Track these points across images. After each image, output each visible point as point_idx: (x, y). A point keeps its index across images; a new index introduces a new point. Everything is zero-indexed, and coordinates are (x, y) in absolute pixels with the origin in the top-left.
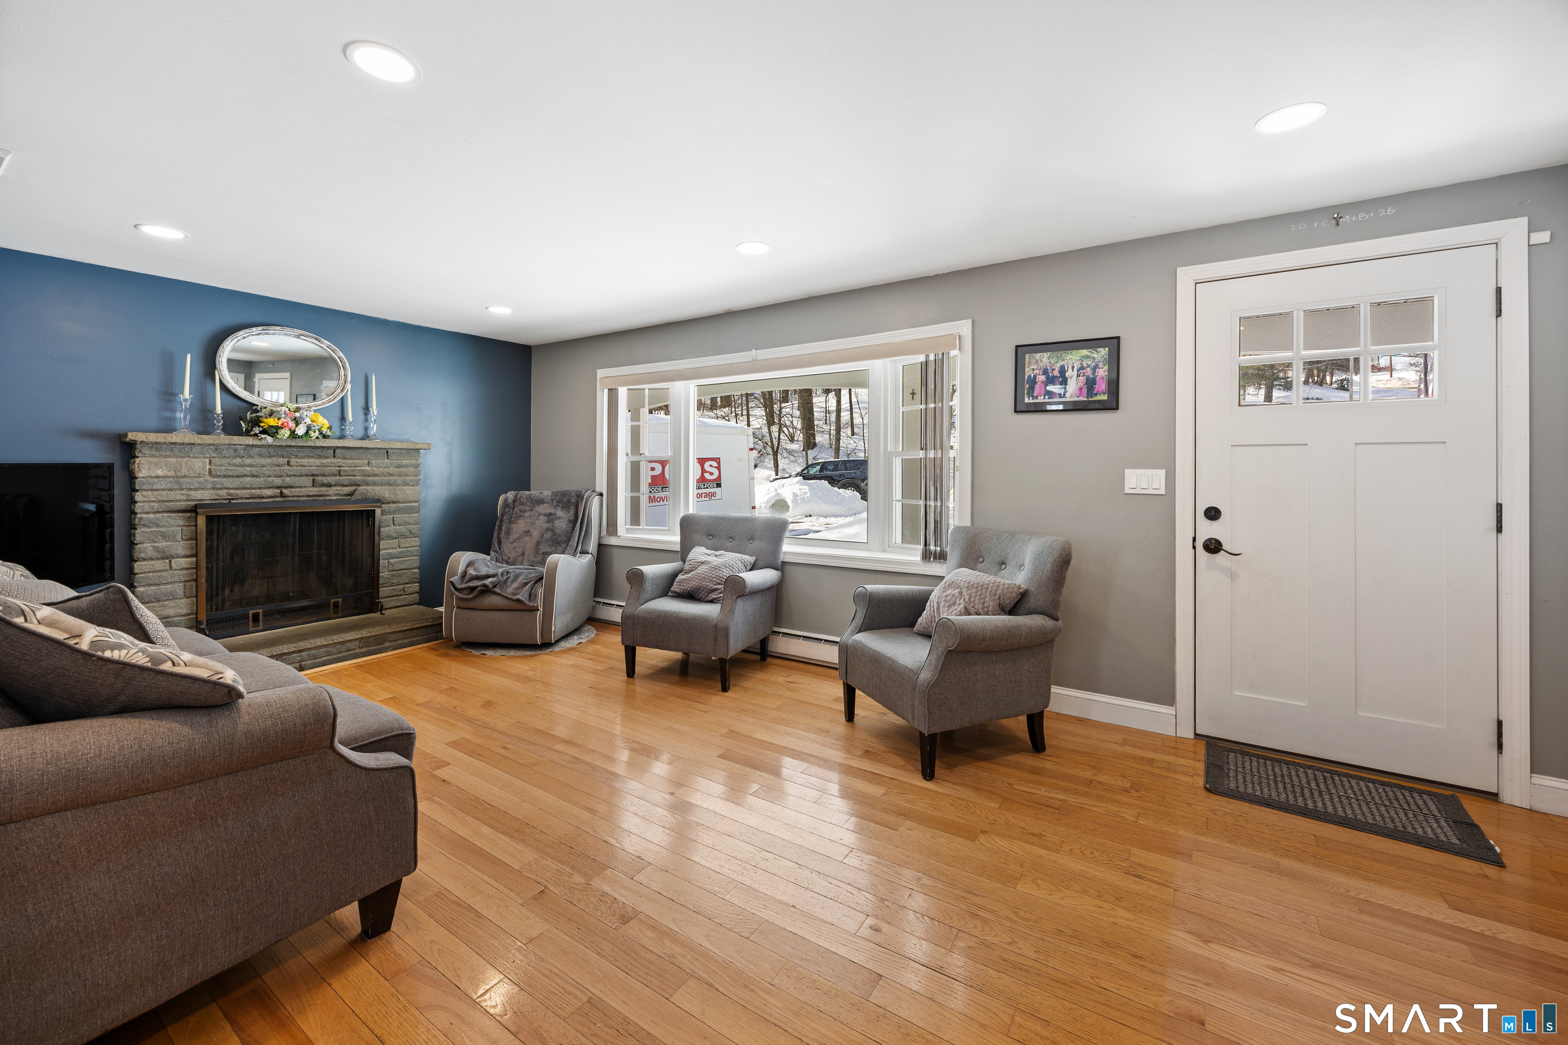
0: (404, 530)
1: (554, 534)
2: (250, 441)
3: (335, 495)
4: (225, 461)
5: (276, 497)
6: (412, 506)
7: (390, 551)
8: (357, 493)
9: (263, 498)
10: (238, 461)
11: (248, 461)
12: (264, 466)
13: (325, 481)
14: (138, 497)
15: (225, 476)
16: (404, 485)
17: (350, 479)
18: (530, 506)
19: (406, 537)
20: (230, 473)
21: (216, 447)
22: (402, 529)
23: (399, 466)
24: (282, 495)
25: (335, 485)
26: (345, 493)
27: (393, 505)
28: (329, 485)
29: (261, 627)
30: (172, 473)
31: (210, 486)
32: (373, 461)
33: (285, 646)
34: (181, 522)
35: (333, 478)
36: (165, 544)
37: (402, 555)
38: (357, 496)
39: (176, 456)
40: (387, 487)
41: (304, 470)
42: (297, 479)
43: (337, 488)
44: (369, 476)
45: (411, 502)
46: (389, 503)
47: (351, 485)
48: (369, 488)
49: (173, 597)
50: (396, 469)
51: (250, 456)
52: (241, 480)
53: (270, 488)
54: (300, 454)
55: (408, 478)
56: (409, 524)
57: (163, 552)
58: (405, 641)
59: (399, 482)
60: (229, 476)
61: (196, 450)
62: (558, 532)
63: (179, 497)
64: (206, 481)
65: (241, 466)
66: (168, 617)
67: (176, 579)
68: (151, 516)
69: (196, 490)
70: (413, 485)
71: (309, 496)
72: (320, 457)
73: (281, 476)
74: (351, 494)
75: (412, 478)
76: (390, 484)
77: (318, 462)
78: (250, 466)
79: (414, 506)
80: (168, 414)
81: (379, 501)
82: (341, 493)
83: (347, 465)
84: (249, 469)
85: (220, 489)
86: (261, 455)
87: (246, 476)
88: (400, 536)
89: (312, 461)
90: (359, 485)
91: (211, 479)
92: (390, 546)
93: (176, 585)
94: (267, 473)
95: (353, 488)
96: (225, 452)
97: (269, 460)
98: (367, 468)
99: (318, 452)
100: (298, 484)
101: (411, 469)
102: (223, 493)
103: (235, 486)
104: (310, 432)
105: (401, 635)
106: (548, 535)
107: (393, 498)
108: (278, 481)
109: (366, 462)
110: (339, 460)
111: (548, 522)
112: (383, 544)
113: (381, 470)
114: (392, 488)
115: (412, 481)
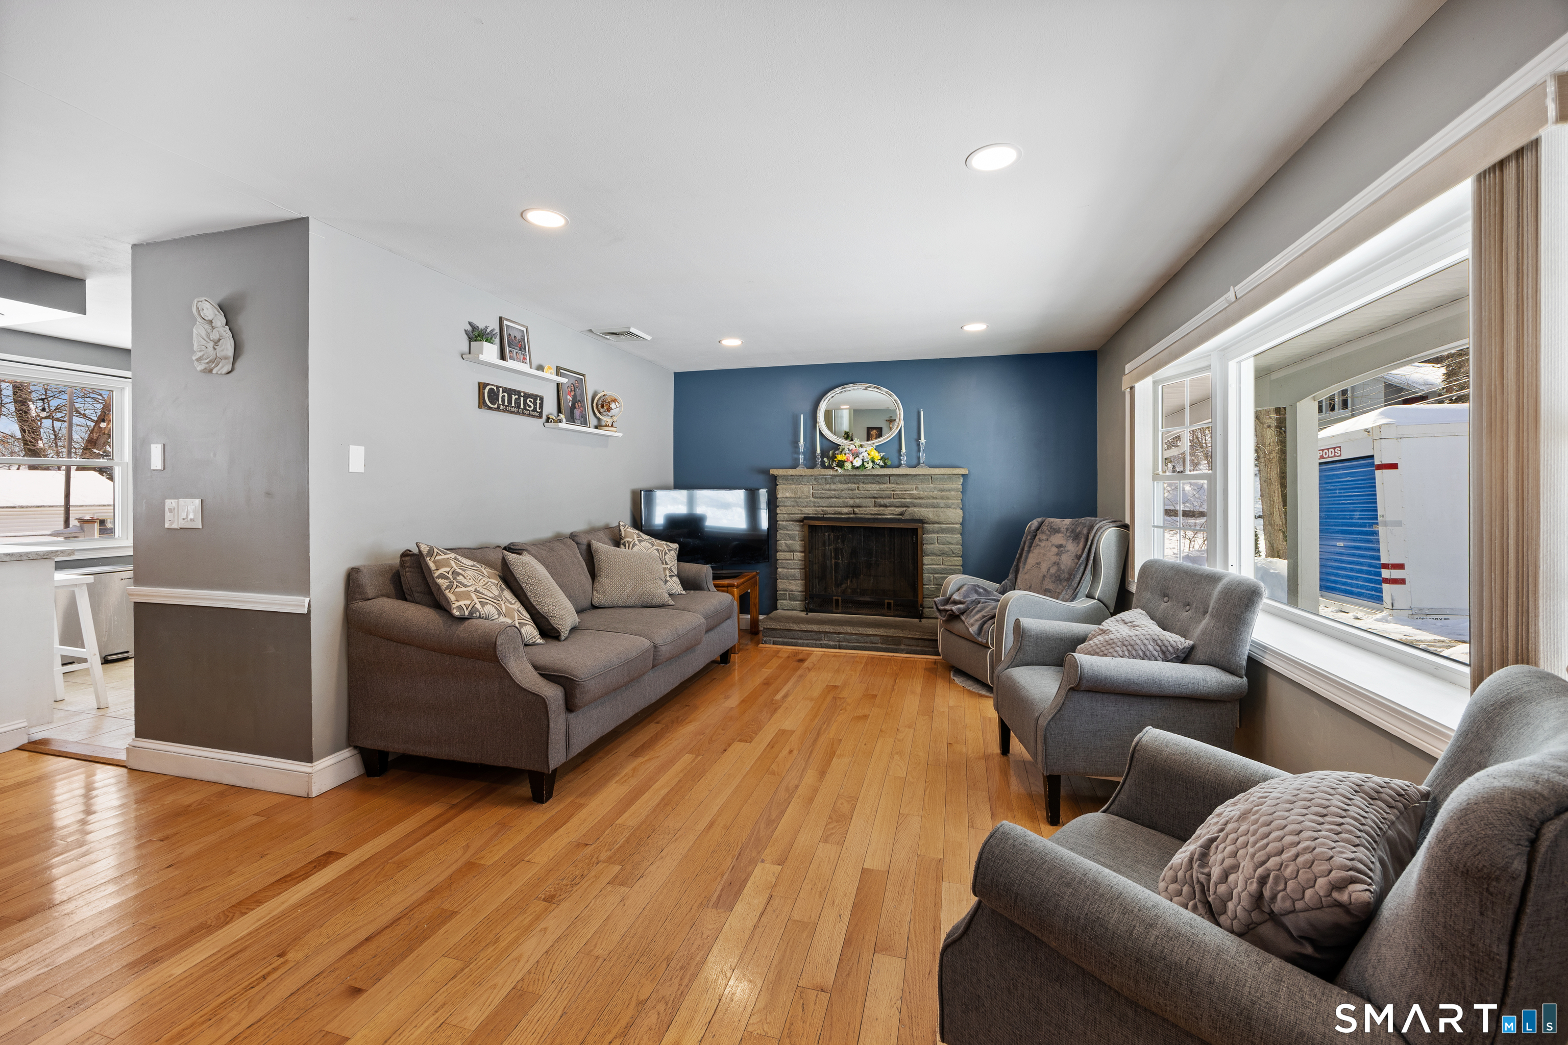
0: (946, 549)
1: (1059, 569)
2: (831, 472)
3: (891, 514)
4: (820, 487)
5: (850, 514)
6: (953, 528)
7: (934, 567)
8: (907, 513)
9: (842, 514)
10: (828, 486)
11: (833, 487)
12: (843, 490)
13: (882, 503)
14: (778, 511)
15: (820, 498)
16: (947, 508)
17: (901, 502)
18: (1047, 535)
19: (948, 556)
20: (823, 496)
21: (816, 478)
22: (945, 548)
23: (942, 490)
24: (854, 513)
25: (890, 506)
26: (897, 513)
27: (936, 525)
28: (885, 506)
29: (840, 611)
30: (793, 496)
31: (812, 504)
32: (919, 486)
33: (827, 627)
34: (798, 528)
35: (888, 500)
36: (791, 542)
37: (945, 572)
38: (906, 517)
39: (794, 484)
40: (932, 509)
41: (868, 493)
42: (864, 500)
43: (892, 509)
44: (916, 499)
45: (953, 524)
46: (934, 523)
47: (902, 507)
48: (915, 509)
49: (794, 577)
50: (940, 493)
51: (834, 483)
52: (829, 500)
53: (847, 507)
54: (865, 481)
55: (950, 501)
56: (951, 544)
57: (789, 547)
58: (919, 648)
59: (942, 505)
60: (823, 498)
61: (805, 479)
62: (1063, 567)
63: (797, 511)
64: (810, 501)
65: (829, 490)
66: (792, 591)
67: (796, 566)
68: (784, 523)
69: (806, 506)
70: (954, 508)
71: (871, 514)
72: (879, 483)
73: (853, 498)
74: (902, 514)
75: (954, 501)
76: (933, 506)
77: (877, 487)
78: (835, 490)
79: (956, 528)
80: (796, 456)
81: (922, 521)
82: (894, 512)
83: (899, 489)
84: (833, 492)
85: (818, 507)
86: (841, 483)
87: (832, 497)
88: (943, 554)
89: (873, 486)
90: (908, 507)
91: (812, 499)
92: (934, 562)
93: (796, 570)
94: (845, 495)
95: (904, 509)
96: (820, 481)
97: (845, 486)
98: (915, 492)
99: (877, 479)
100: (864, 505)
101: (953, 493)
102: (819, 509)
103: (826, 505)
104: (865, 464)
105: (913, 642)
106: (1053, 571)
107: (936, 519)
108: (851, 502)
109: (914, 486)
110: (893, 486)
111: (1057, 554)
112: (926, 560)
113: (926, 493)
114: (935, 510)
115: (953, 504)
